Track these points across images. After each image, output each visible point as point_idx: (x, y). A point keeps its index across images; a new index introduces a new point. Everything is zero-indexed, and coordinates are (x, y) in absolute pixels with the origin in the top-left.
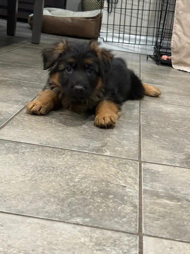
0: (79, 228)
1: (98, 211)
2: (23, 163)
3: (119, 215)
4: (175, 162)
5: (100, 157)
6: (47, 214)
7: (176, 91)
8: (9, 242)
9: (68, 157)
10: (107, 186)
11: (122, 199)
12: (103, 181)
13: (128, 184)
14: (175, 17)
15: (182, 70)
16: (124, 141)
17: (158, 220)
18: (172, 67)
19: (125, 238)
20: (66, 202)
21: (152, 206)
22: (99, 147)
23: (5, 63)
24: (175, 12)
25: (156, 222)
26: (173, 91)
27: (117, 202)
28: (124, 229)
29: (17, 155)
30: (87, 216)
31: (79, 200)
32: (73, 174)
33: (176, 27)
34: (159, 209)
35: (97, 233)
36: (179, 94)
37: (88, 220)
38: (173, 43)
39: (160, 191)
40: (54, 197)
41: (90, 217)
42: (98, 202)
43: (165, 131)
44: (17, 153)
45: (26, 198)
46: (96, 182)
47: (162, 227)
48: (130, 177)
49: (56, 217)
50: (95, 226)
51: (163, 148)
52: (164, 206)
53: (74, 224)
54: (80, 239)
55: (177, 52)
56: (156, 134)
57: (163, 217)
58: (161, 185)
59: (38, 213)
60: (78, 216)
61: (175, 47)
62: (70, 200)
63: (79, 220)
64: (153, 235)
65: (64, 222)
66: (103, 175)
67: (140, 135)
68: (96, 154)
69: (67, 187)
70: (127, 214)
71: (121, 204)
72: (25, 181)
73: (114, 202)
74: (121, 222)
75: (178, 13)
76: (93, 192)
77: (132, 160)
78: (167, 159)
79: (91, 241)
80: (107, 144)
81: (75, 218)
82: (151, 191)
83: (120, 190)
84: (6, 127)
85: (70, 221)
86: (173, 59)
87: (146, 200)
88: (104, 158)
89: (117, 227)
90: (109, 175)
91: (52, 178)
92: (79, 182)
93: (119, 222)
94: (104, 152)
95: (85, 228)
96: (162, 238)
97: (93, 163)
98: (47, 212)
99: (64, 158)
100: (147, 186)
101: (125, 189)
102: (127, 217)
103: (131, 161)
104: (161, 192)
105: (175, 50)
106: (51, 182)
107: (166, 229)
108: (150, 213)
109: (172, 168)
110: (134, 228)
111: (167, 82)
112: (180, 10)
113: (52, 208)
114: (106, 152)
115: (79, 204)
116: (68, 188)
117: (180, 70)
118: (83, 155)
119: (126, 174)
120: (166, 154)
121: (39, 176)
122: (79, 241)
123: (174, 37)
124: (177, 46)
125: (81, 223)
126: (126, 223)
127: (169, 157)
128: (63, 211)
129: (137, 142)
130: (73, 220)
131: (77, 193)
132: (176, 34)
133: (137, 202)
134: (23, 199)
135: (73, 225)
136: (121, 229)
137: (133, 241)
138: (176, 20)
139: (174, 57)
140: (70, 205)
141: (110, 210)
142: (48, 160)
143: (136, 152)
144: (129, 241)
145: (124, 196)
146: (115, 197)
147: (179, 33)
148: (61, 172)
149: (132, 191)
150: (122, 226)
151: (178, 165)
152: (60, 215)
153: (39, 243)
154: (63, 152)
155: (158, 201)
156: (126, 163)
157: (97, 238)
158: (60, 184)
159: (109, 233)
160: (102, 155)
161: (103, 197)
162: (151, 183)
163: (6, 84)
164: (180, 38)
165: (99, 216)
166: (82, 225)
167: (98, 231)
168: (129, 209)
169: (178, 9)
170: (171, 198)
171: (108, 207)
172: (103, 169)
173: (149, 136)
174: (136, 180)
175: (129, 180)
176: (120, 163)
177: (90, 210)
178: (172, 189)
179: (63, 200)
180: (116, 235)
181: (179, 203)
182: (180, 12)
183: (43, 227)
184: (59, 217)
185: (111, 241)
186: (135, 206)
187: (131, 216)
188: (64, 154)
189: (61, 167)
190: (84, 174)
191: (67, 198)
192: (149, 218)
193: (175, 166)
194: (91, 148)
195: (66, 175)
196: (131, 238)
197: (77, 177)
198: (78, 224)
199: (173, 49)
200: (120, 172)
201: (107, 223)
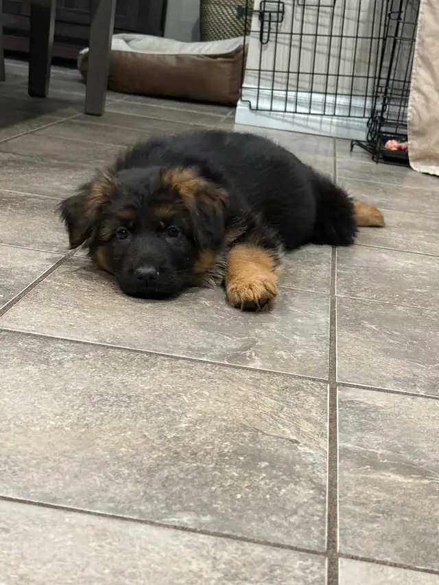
0: (187, 537)
1: (233, 497)
2: (58, 386)
3: (283, 509)
4: (415, 386)
5: (238, 373)
6: (111, 505)
7: (418, 221)
8: (23, 569)
9: (165, 373)
10: (254, 439)
11: (288, 470)
12: (245, 428)
13: (304, 435)
14: (416, 52)
15: (432, 173)
16: (296, 337)
17: (374, 520)
18: (410, 167)
19: (296, 563)
20: (157, 476)
21: (359, 489)
22: (237, 350)
23: (21, 158)
24: (417, 39)
25: (370, 526)
26: (412, 221)
27: (276, 477)
28: (293, 543)
29: (44, 367)
30: (204, 508)
31: (187, 472)
32: (174, 413)
33: (417, 73)
34: (377, 494)
35: (230, 551)
36: (425, 229)
37: (207, 519)
38: (411, 111)
39: (380, 452)
40: (130, 465)
41: (214, 512)
42: (232, 477)
43: (390, 312)
44: (46, 362)
45: (65, 466)
46: (228, 430)
47: (383, 538)
48: (309, 420)
49: (134, 512)
50: (226, 532)
51: (387, 352)
52: (389, 488)
53: (175, 527)
54: (189, 563)
55: (420, 134)
56: (371, 320)
57: (388, 513)
58: (381, 439)
59: (91, 503)
60: (186, 510)
61: (416, 121)
62: (166, 473)
63: (186, 519)
64: (361, 556)
65: (152, 523)
66: (245, 416)
67: (333, 323)
68: (230, 366)
69: (159, 441)
70: (300, 505)
71: (287, 483)
72: (62, 428)
73: (271, 478)
74: (286, 524)
75: (422, 43)
76: (222, 455)
77: (314, 380)
78: (396, 379)
79: (214, 569)
80: (256, 342)
81: (179, 514)
82: (359, 453)
83: (285, 451)
84: (21, 303)
85: (165, 521)
86: (413, 150)
87: (346, 474)
88: (247, 376)
89: (277, 535)
90: (259, 415)
91: (126, 420)
92: (188, 430)
93: (280, 526)
94: (248, 362)
95: (202, 538)
96: (384, 563)
97: (222, 387)
98: (111, 500)
99: (154, 374)
100: (348, 441)
101: (296, 448)
102: (301, 512)
103: (310, 382)
104: (381, 455)
105: (416, 128)
106: (124, 429)
107: (392, 541)
108: (355, 504)
109: (409, 399)
110: (316, 540)
111: (398, 200)
112: (429, 36)
113: (125, 490)
114: (253, 361)
115: (186, 481)
116: (163, 445)
117: (427, 174)
118: (199, 368)
119: (298, 413)
120: (394, 367)
121: (96, 416)
122: (185, 569)
123: (413, 98)
124: (420, 118)
125: (192, 527)
126: (299, 527)
127: (402, 374)
128: (149, 499)
129: (324, 338)
130: (173, 520)
131: (183, 455)
132: (418, 90)
133: (324, 478)
134: (57, 469)
135: (173, 531)
136: (286, 542)
137: (314, 569)
138: (419, 60)
139: (414, 145)
140: (166, 483)
141: (260, 495)
142: (117, 379)
143: (324, 362)
144: (304, 569)
145: (294, 463)
146: (272, 466)
147: (425, 88)
148: (147, 408)
149: (314, 452)
150: (288, 534)
151: (422, 393)
152: (143, 508)
153: (91, 571)
154: (151, 360)
155: (375, 476)
156: (299, 388)
157: (229, 563)
158: (145, 436)
159: (258, 550)
160: (243, 368)
161: (245, 466)
162: (359, 434)
163: (23, 207)
164: (427, 99)
165: (234, 510)
166: (194, 531)
167: (232, 546)
168: (304, 493)
169: (422, 33)
170: (407, 469)
171: (255, 488)
172: (245, 400)
173: (355, 323)
174: (323, 427)
175: (307, 427)
176: (287, 387)
177: (213, 496)
178: (409, 449)
179: (150, 472)
180: (275, 555)
181: (426, 482)
182: (428, 40)
183: (102, 534)
184: (140, 512)
185: (262, 568)
186: (320, 488)
187: (310, 510)
188: (154, 365)
189: (147, 396)
190: (199, 411)
191: (159, 466)
192: (354, 516)
193: (414, 395)
194: (216, 352)
195: (158, 415)
196: (309, 562)
197: (184, 419)
198: (184, 529)
199: (412, 125)
200: (285, 409)
201: (253, 528)
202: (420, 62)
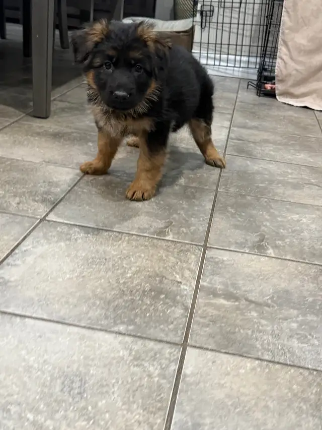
0: (120, 338)
1: (145, 316)
2: (73, 253)
3: (167, 321)
4: (245, 247)
5: (160, 243)
6: (89, 321)
7: (271, 137)
8: (46, 357)
9: (125, 244)
10: (161, 282)
11: (172, 298)
12: (157, 275)
13: (185, 279)
14: (280, 37)
15: (287, 103)
16: (192, 219)
17: (208, 326)
18: (277, 100)
19: (167, 350)
20: (112, 305)
21: (205, 309)
22: (162, 228)
23: (72, 105)
24: (281, 31)
25: (205, 329)
26: (268, 138)
27: (168, 303)
28: (168, 339)
29: (68, 242)
30: (131, 322)
31: (127, 301)
32: (126, 268)
33: (281, 49)
34: (212, 311)
35: (138, 345)
36: (274, 143)
37: (131, 328)
38: (277, 69)
39: (219, 287)
40: (101, 299)
41: (135, 324)
42: (146, 304)
43: (244, 201)
44: (69, 239)
45: (71, 300)
46: (150, 277)
47: (211, 336)
48: (189, 269)
49: (98, 325)
50: (139, 334)
51: (236, 227)
52: (218, 307)
53: (116, 333)
54: (119, 352)
55: (282, 81)
56: (232, 207)
57: (214, 322)
58: (221, 280)
59: (80, 321)
60: (123, 323)
61: (280, 74)
62: (116, 303)
63: (122, 328)
64: (198, 345)
65: (106, 331)
66: (159, 268)
67: (213, 209)
68: (157, 239)
69: (116, 285)
70: (175, 319)
71: (171, 306)
72: (72, 278)
73: (164, 304)
74: (167, 329)
75: (283, 33)
76: (144, 291)
77: (196, 245)
78: (236, 243)
79: (130, 354)
80: (172, 223)
81: (119, 326)
82: (209, 288)
83: (174, 288)
84: (62, 203)
85: (112, 329)
86: (278, 89)
87: (201, 301)
88: (164, 244)
89: (162, 336)
90: (165, 268)
91: (102, 273)
92: (130, 277)
93: (164, 331)
94: (165, 236)
95: (127, 339)
96: (207, 349)
97: (151, 252)
98: (89, 318)
99: (119, 245)
100: (205, 281)
101: (180, 286)
102: (175, 323)
103: (194, 247)
104: (219, 289)
105: (280, 78)
106: (100, 278)
107: (214, 337)
108: (201, 317)
109: (240, 254)
110: (178, 339)
111: (264, 123)
112: (287, 29)
113: (95, 313)
114: (169, 234)
115: (125, 307)
116: (118, 286)
117: (285, 103)
118: (141, 240)
119: (185, 266)
120: (238, 235)
121: (89, 271)
122: (117, 355)
123: (278, 63)
124: (282, 74)
125: (123, 332)
126: (172, 331)
127: (240, 240)
128: (106, 317)
129: (207, 219)
130: (116, 329)
131: (126, 292)
132: (281, 58)
133: (189, 302)
134: (67, 302)
135: (114, 335)
136: (165, 339)
137: (175, 353)
138: (282, 41)
139: (279, 87)
140: (116, 308)
141: (158, 314)
142: (101, 249)
143: (203, 235)
144: (170, 353)
145: (177, 295)
146: (166, 297)
147: (285, 57)
148: (113, 265)
149: (187, 289)
150: (167, 335)
151: (247, 251)
152: (103, 322)
153: (75, 358)
154: (120, 236)
155: (214, 301)
156: (188, 250)
157: (137, 351)
158: (109, 282)
159: (151, 344)
160: (163, 240)
161: (153, 298)
162: (211, 277)
163: (69, 139)
164: (285, 63)
165: (144, 322)
166: (124, 334)
167: (140, 342)
168: (179, 312)
169: (283, 27)
170: (229, 296)
171: (156, 310)
172: (161, 259)
173: (224, 209)
174: (195, 272)
175: (187, 273)
176: (182, 250)
177: (136, 315)
178: (233, 285)
179: (109, 303)
180: (158, 346)
181: (237, 303)
182: (287, 31)
183: (82, 338)
184: (101, 325)
185: (152, 353)
186: (186, 309)
187: (180, 321)
188: (120, 239)
189: (114, 258)
190: (138, 267)
191: (114, 300)
192: (199, 324)
193: (243, 252)
194: (152, 230)
195: (118, 269)
196: (173, 350)
197: (130, 271)
198: (120, 333)
199: (277, 76)
200: (179, 263)
201: (152, 332)
202: (282, 43)
